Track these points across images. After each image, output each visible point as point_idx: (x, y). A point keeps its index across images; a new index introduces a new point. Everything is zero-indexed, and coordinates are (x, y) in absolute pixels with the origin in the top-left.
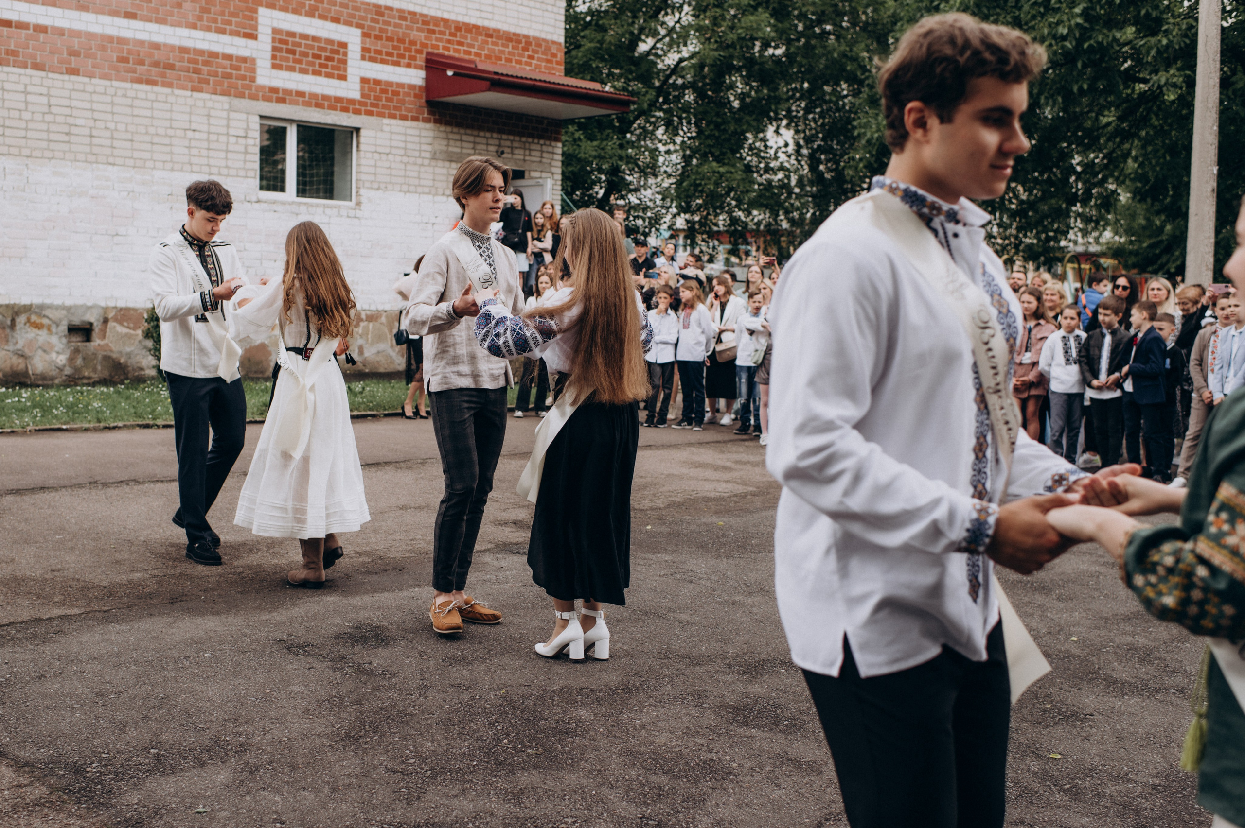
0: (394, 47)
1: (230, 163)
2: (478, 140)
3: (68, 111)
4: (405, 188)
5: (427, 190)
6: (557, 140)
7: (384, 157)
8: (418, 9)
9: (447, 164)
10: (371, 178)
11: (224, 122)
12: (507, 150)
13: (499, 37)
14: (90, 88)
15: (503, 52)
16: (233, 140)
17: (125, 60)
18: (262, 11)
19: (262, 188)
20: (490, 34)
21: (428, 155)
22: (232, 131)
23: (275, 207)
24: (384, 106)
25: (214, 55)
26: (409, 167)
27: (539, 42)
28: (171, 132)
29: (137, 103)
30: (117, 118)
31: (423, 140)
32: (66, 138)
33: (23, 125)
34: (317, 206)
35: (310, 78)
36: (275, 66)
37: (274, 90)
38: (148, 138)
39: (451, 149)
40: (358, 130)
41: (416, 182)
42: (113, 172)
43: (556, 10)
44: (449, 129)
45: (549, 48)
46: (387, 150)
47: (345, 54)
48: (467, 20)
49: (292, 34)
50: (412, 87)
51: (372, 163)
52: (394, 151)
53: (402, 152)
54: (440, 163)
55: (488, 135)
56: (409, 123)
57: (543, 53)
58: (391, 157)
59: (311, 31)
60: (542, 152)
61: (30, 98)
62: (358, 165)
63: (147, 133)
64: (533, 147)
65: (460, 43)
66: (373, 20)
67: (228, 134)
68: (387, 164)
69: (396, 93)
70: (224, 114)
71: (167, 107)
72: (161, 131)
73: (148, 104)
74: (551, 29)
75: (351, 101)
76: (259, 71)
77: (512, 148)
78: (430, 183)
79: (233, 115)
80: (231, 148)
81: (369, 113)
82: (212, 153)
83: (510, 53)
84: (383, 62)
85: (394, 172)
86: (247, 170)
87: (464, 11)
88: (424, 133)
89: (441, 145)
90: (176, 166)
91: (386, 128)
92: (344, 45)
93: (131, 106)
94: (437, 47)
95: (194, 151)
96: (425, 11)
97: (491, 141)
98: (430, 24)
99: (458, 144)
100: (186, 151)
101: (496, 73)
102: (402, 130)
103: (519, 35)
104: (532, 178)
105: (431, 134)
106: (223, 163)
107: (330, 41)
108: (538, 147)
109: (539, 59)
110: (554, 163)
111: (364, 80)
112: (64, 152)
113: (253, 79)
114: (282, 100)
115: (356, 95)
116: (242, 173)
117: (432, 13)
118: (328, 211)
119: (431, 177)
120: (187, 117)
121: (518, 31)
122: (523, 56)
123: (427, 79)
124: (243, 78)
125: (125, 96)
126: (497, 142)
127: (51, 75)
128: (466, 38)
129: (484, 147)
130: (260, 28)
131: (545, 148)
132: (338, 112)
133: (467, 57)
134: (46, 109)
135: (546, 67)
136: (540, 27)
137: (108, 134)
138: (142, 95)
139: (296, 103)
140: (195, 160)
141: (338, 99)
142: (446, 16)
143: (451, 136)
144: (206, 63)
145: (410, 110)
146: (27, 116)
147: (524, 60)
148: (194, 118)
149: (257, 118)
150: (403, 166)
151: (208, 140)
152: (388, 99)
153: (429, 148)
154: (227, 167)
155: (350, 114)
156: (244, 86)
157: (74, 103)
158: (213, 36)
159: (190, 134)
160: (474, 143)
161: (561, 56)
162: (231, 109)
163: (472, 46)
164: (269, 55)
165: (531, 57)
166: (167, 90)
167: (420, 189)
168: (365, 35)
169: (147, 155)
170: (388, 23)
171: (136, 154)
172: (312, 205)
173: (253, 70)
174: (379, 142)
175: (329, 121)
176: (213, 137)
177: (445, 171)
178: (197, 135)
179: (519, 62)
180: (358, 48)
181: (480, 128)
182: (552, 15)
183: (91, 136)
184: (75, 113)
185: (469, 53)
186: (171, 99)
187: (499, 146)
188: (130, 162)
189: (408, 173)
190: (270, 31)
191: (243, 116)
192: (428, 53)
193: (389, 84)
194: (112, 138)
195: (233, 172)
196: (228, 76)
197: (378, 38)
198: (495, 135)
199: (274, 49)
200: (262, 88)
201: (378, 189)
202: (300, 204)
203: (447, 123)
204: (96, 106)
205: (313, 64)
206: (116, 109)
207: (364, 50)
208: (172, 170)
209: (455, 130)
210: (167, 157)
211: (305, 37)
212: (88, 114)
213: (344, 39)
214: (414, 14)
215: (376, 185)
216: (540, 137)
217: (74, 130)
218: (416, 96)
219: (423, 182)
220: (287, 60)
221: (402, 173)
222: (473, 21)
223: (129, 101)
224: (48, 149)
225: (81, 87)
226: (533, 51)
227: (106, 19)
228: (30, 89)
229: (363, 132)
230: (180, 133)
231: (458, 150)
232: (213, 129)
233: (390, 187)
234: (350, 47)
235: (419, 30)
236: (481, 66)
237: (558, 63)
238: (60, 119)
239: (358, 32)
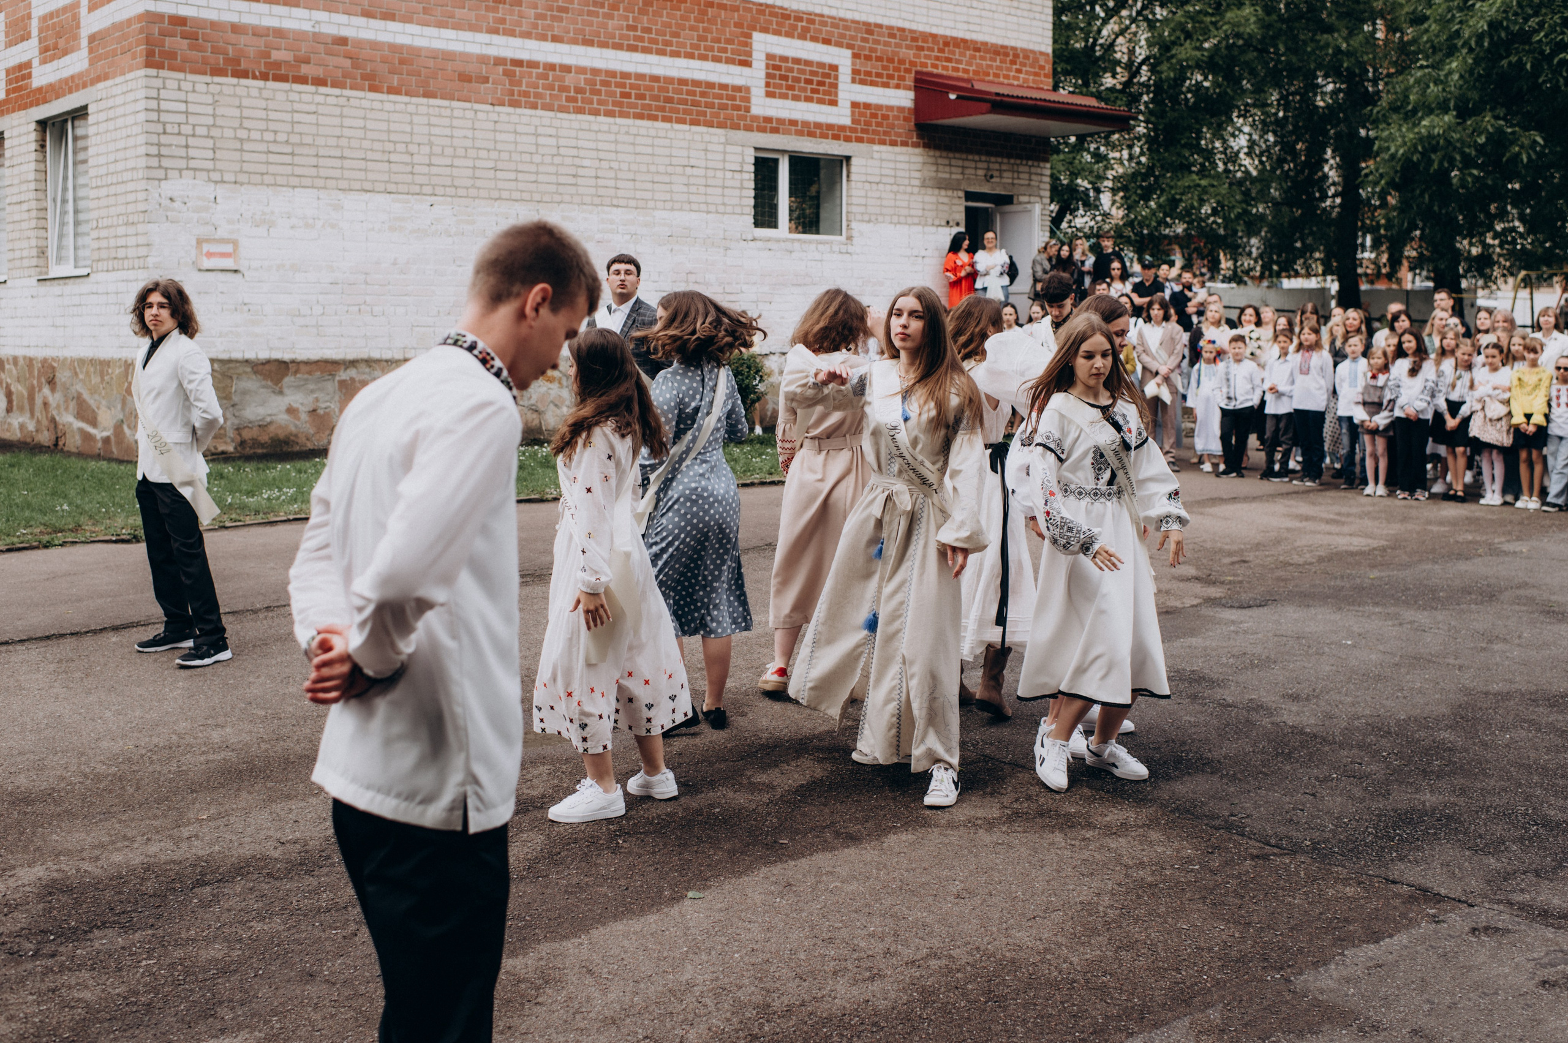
0: (885, 68)
1: (726, 200)
2: (967, 164)
3: (574, 152)
4: (895, 219)
5: (916, 220)
6: (1046, 160)
7: (874, 186)
8: (906, 25)
9: (936, 191)
10: (862, 209)
11: (720, 157)
12: (996, 174)
13: (987, 51)
14: (595, 127)
15: (991, 67)
16: (729, 175)
17: (627, 95)
18: (757, 36)
19: (757, 224)
20: (977, 47)
21: (917, 182)
22: (728, 166)
23: (770, 245)
24: (874, 132)
25: (710, 85)
26: (899, 197)
27: (1027, 53)
28: (670, 169)
29: (639, 140)
30: (621, 157)
31: (914, 167)
32: (572, 180)
33: (533, 168)
34: (810, 242)
35: (802, 105)
36: (769, 95)
37: (768, 120)
38: (649, 177)
39: (941, 175)
40: (848, 159)
41: (905, 212)
42: (617, 214)
43: (1043, 17)
44: (938, 153)
45: (1036, 60)
46: (877, 179)
47: (836, 78)
48: (955, 34)
49: (784, 59)
50: (901, 109)
51: (863, 193)
52: (884, 180)
53: (892, 180)
54: (930, 191)
55: (977, 158)
56: (898, 149)
57: (1032, 66)
58: (881, 186)
59: (803, 55)
60: (1030, 174)
61: (541, 140)
62: (849, 196)
63: (648, 172)
64: (1022, 169)
65: (949, 60)
66: (864, 40)
67: (724, 169)
68: (877, 195)
69: (885, 117)
70: (720, 148)
71: (667, 142)
72: (661, 169)
73: (649, 141)
74: (1039, 40)
75: (842, 128)
76: (754, 100)
77: (1000, 171)
78: (920, 213)
79: (729, 148)
80: (728, 183)
81: (860, 140)
82: (710, 190)
83: (998, 68)
84: (873, 84)
85: (885, 203)
86: (742, 206)
87: (951, 24)
88: (914, 159)
89: (930, 171)
90: (677, 206)
91: (876, 155)
92: (834, 68)
93: (633, 144)
94: (925, 65)
95: (693, 189)
96: (914, 27)
97: (980, 165)
98: (920, 40)
99: (947, 169)
100: (685, 189)
101: (998, 94)
102: (892, 157)
103: (1006, 47)
104: (1020, 203)
105: (920, 159)
106: (719, 200)
107: (821, 65)
108: (1026, 169)
109: (1027, 73)
110: (1042, 186)
111: (855, 105)
112: (572, 195)
113: (748, 110)
114: (775, 130)
115: (847, 121)
116: (738, 210)
117: (921, 28)
118: (821, 247)
119: (920, 206)
120: (685, 153)
121: (1006, 43)
122: (1009, 70)
123: (917, 101)
124: (738, 108)
125: (627, 133)
126: (985, 165)
127: (560, 115)
128: (954, 53)
129: (972, 171)
130: (755, 55)
131: (1033, 170)
132: (829, 141)
133: (955, 74)
134: (554, 151)
135: (1034, 81)
136: (1027, 37)
137: (612, 174)
138: (643, 131)
139: (787, 132)
140: (693, 198)
141: (830, 127)
142: (934, 31)
143: (940, 161)
144: (703, 94)
145: (898, 135)
146: (537, 159)
147: (1012, 74)
148: (693, 153)
149: (752, 152)
150: (892, 196)
151: (706, 177)
152: (878, 124)
153: (918, 175)
154: (724, 204)
155: (841, 142)
156: (740, 117)
157: (581, 143)
158: (709, 65)
159: (689, 170)
160: (963, 167)
161: (1048, 68)
162: (727, 143)
163: (959, 62)
164: (763, 83)
165: (1019, 71)
166: (667, 125)
167: (910, 220)
168: (855, 56)
169: (648, 195)
170: (877, 42)
171: (639, 194)
172: (805, 242)
173: (747, 100)
174: (869, 171)
175: (821, 151)
176: (711, 173)
177: (933, 199)
178: (695, 171)
179: (1007, 77)
180: (849, 71)
181: (969, 151)
182: (1040, 24)
183: (597, 177)
184: (582, 153)
185: (956, 69)
186: (671, 134)
187: (988, 169)
188: (632, 203)
189: (898, 203)
190: (763, 57)
191: (738, 149)
192: (917, 72)
193: (879, 107)
194: (616, 179)
195: (729, 209)
196: (724, 107)
197: (868, 58)
198: (983, 158)
199: (768, 75)
200: (755, 118)
201: (869, 221)
202: (793, 240)
203: (936, 147)
204: (601, 146)
205: (804, 90)
206: (620, 148)
207: (855, 72)
208: (672, 209)
209: (944, 154)
210: (668, 196)
211: (797, 61)
212: (594, 154)
213: (835, 62)
214: (902, 30)
215: (866, 218)
216: (1028, 158)
217: (581, 172)
218: (905, 119)
219: (913, 212)
220: (780, 86)
221: (892, 203)
222: (960, 35)
223: (631, 139)
224: (556, 193)
225: (585, 126)
226: (1022, 64)
227: (609, 53)
228: (540, 130)
229: (854, 161)
230: (679, 170)
231: (947, 176)
232: (710, 164)
233: (880, 218)
234: (841, 69)
235: (908, 47)
236: (978, 86)
237: (1046, 76)
238: (568, 161)
239: (848, 53)
